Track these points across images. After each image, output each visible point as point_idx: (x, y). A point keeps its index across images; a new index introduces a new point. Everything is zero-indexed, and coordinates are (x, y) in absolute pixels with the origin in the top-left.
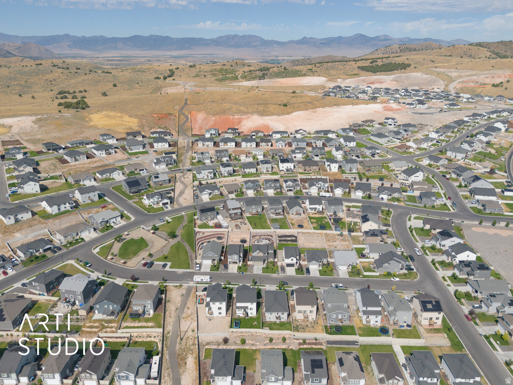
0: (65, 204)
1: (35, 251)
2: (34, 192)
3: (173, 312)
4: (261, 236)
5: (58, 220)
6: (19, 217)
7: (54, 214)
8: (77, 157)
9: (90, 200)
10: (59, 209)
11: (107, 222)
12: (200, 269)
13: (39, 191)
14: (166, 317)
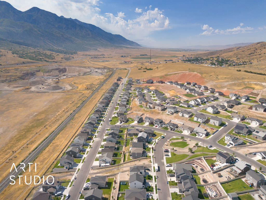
0: (201, 119)
1: (169, 126)
2: (210, 112)
3: (134, 164)
4: (218, 190)
5: (191, 123)
6: (184, 115)
7: (194, 120)
8: (258, 109)
9: (214, 124)
10: (198, 120)
11: (197, 133)
12: (167, 167)
13: (212, 113)
14: (131, 163)
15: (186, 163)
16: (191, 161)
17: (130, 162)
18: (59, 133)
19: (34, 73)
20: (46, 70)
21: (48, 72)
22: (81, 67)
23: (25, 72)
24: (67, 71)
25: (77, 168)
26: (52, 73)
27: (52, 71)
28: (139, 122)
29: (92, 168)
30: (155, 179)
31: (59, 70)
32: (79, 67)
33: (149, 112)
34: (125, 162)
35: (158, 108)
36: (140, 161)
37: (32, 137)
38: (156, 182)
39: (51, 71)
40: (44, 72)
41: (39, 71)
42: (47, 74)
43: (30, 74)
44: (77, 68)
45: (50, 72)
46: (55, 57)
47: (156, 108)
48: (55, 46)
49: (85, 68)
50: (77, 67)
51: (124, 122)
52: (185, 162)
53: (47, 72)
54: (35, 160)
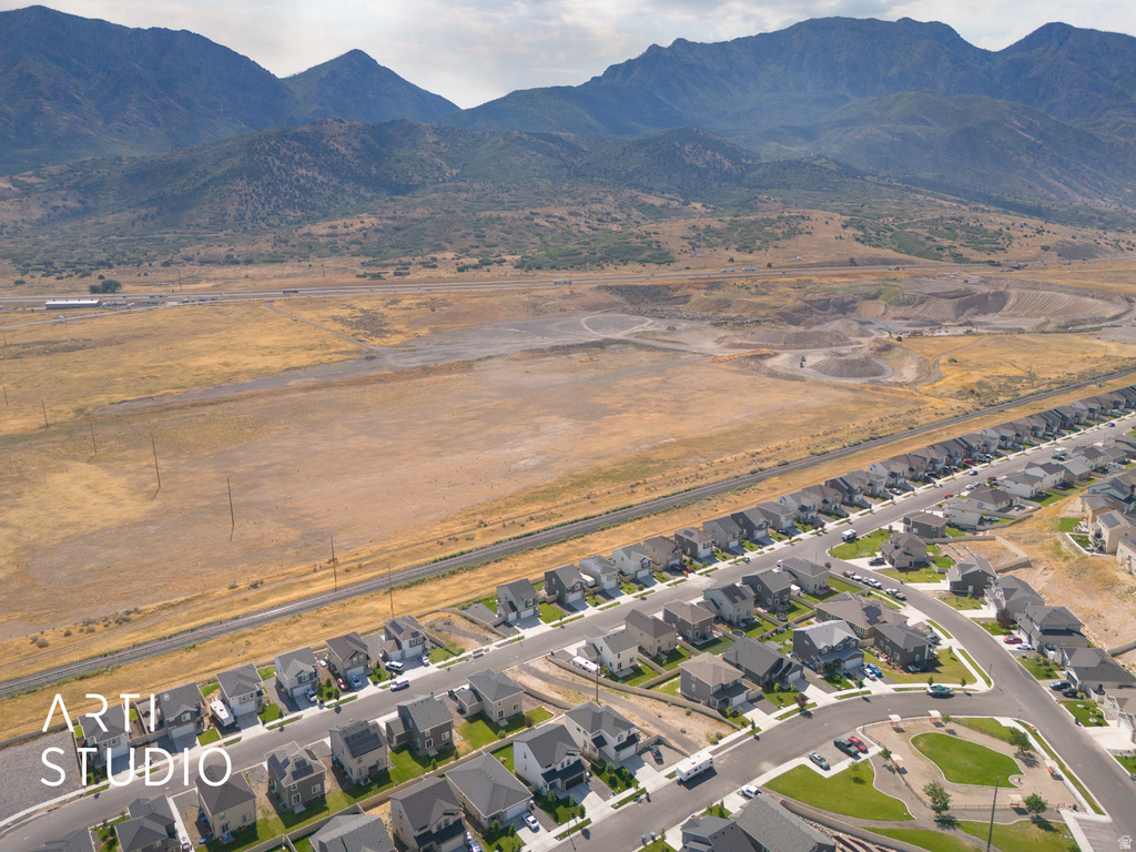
1: (1069, 664)
14: (657, 703)
15: (841, 835)
16: (868, 845)
17: (659, 700)
18: (639, 519)
19: (853, 302)
20: (904, 295)
21: (908, 303)
22: (1086, 295)
23: (817, 296)
24: (1006, 308)
25: (519, 632)
26: (921, 307)
27: (926, 304)
28: (958, 589)
29: (552, 654)
30: (635, 797)
31: (964, 298)
32: (1077, 294)
33: (1064, 565)
34: (652, 692)
35: (1130, 557)
36: (688, 714)
37: (567, 504)
38: (616, 808)
39: (923, 302)
40: (891, 303)
41: (875, 297)
42: (901, 311)
43: (835, 305)
44: (1065, 297)
45: (917, 305)
46: (1015, 244)
47: (1119, 557)
48: (1077, 191)
49: (1109, 300)
50: (1066, 292)
51: (892, 562)
52: (840, 831)
53: (904, 304)
54: (488, 563)
